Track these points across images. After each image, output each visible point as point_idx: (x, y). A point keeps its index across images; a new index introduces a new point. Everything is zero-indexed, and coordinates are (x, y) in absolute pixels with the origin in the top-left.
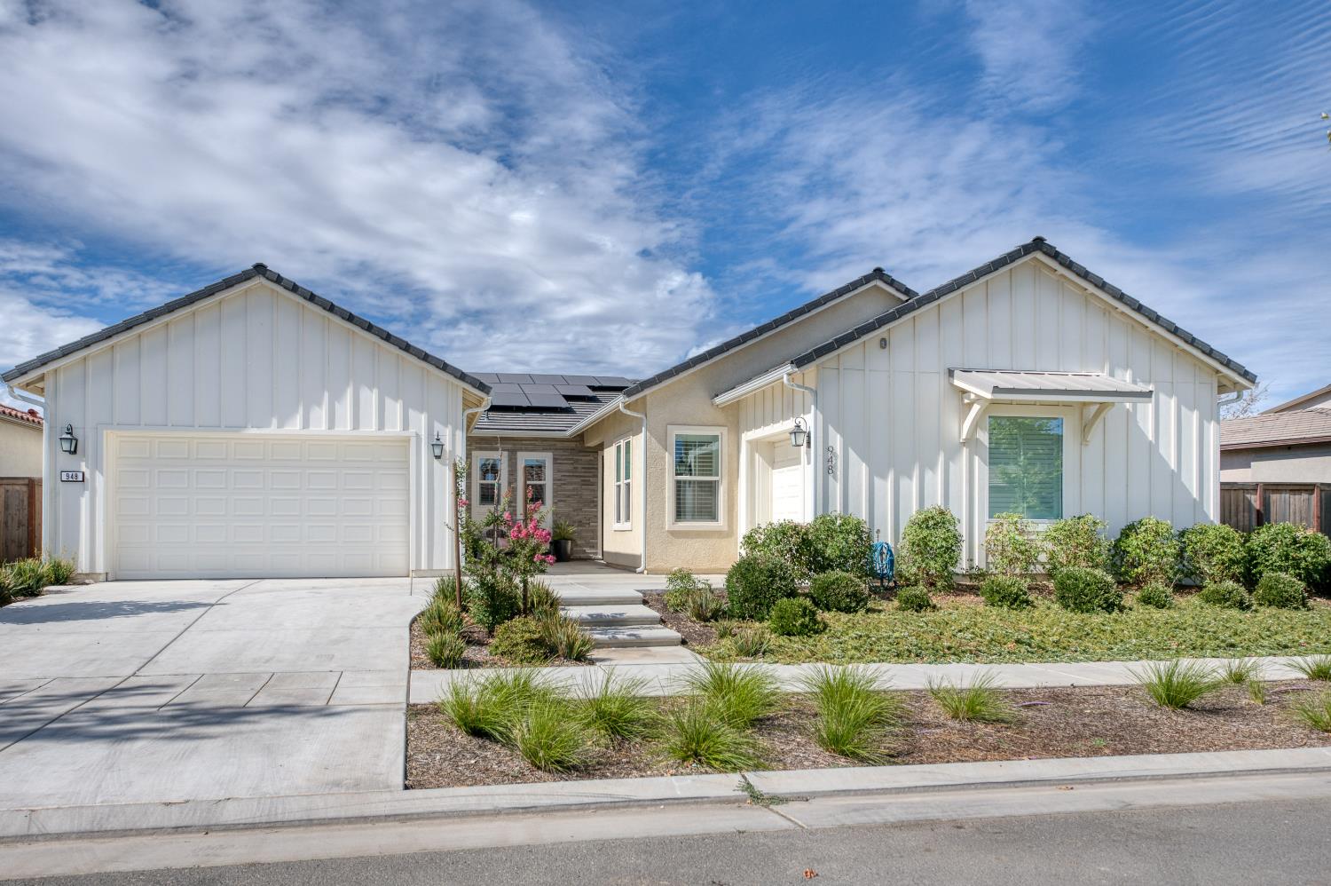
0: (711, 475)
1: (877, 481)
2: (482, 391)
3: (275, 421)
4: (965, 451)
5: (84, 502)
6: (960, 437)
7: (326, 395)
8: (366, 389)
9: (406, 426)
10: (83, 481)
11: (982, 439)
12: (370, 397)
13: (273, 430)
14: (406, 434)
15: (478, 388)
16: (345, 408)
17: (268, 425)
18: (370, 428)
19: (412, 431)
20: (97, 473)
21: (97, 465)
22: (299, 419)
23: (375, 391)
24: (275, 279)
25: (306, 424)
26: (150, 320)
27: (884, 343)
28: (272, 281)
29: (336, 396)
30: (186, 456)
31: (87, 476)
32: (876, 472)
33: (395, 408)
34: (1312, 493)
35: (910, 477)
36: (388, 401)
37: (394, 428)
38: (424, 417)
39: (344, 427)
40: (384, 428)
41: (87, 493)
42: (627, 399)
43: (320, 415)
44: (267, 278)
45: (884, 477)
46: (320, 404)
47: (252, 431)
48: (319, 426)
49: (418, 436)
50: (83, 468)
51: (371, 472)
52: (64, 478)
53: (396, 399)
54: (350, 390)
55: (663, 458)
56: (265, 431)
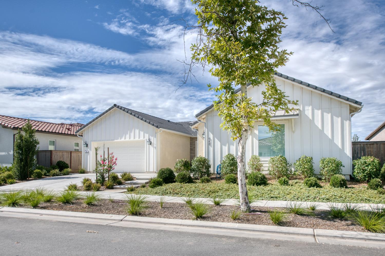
1: (223, 146)
3: (120, 138)
5: (89, 157)
7: (129, 131)
8: (136, 129)
9: (144, 137)
10: (88, 153)
11: (256, 133)
12: (137, 131)
13: (119, 140)
14: (144, 139)
15: (157, 127)
16: (132, 134)
18: (137, 138)
20: (90, 151)
22: (124, 137)
25: (125, 139)
29: (131, 132)
32: (223, 144)
33: (142, 133)
37: (142, 138)
38: (148, 135)
39: (132, 139)
40: (140, 138)
41: (89, 155)
43: (128, 136)
44: (117, 107)
45: (225, 145)
46: (128, 134)
47: (115, 141)
48: (127, 139)
49: (147, 140)
50: (88, 150)
52: (85, 152)
53: (142, 131)
54: (133, 130)
55: (203, 142)
56: (118, 140)
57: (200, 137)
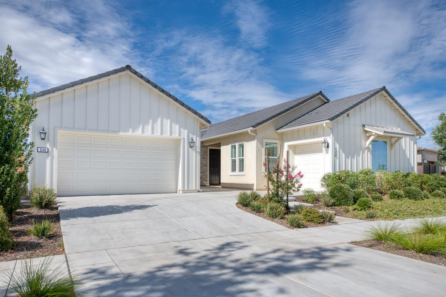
0: (274, 156)
1: (347, 159)
2: (208, 123)
3: (131, 130)
4: (366, 150)
5: (48, 161)
6: (365, 146)
7: (151, 121)
8: (166, 119)
9: (180, 135)
10: (48, 152)
11: (370, 147)
12: (167, 122)
13: (130, 133)
14: (179, 138)
15: (207, 122)
16: (158, 126)
17: (128, 131)
18: (167, 135)
19: (182, 136)
20: (54, 149)
21: (54, 145)
22: (140, 129)
23: (169, 120)
24: (134, 72)
25: (143, 132)
26: (82, 83)
27: (348, 115)
28: (133, 72)
29: (154, 122)
30: (89, 143)
31: (50, 150)
32: (347, 157)
33: (176, 127)
34: (421, 166)
35: (354, 159)
36: (173, 125)
37: (176, 135)
38: (186, 131)
39: (157, 134)
40: (172, 135)
41: (50, 157)
42: (253, 129)
43: (149, 128)
44: (131, 72)
45: (348, 158)
46: (148, 124)
47: (122, 134)
48: (148, 134)
49: (184, 139)
50: (48, 146)
51: (163, 152)
52: (39, 150)
53: (176, 124)
54: (159, 120)
55: (262, 150)
56: (126, 134)
57: (259, 143)
